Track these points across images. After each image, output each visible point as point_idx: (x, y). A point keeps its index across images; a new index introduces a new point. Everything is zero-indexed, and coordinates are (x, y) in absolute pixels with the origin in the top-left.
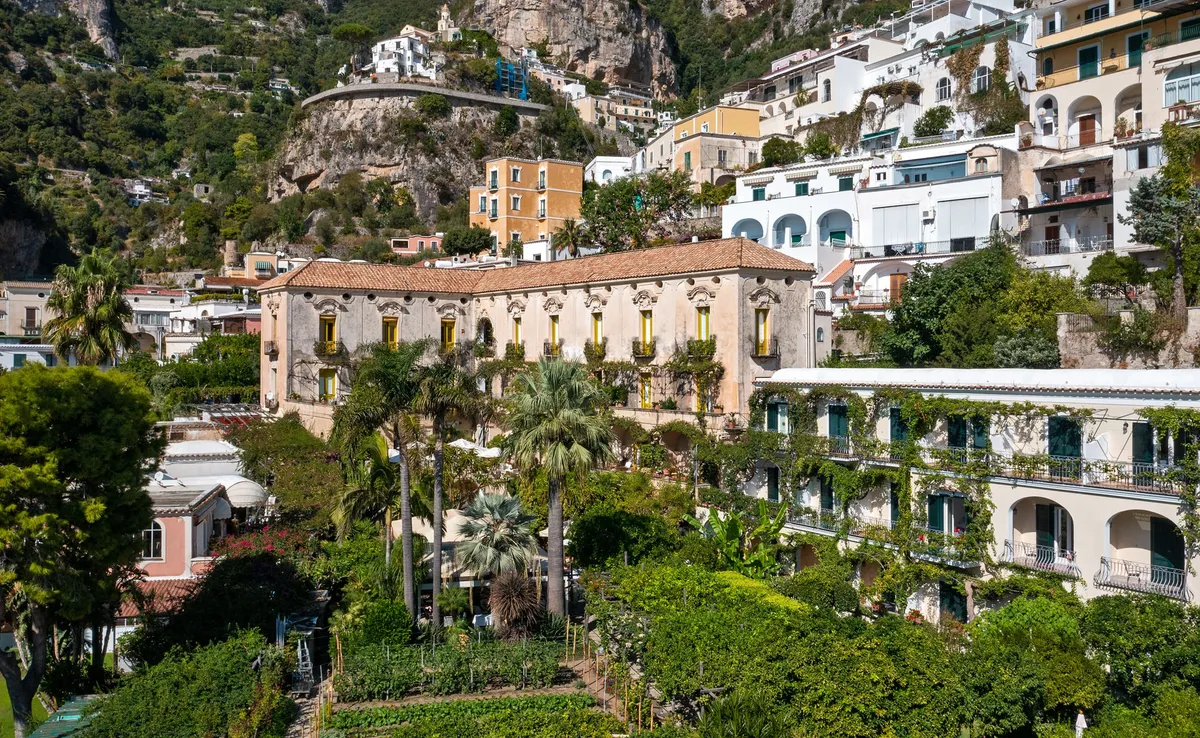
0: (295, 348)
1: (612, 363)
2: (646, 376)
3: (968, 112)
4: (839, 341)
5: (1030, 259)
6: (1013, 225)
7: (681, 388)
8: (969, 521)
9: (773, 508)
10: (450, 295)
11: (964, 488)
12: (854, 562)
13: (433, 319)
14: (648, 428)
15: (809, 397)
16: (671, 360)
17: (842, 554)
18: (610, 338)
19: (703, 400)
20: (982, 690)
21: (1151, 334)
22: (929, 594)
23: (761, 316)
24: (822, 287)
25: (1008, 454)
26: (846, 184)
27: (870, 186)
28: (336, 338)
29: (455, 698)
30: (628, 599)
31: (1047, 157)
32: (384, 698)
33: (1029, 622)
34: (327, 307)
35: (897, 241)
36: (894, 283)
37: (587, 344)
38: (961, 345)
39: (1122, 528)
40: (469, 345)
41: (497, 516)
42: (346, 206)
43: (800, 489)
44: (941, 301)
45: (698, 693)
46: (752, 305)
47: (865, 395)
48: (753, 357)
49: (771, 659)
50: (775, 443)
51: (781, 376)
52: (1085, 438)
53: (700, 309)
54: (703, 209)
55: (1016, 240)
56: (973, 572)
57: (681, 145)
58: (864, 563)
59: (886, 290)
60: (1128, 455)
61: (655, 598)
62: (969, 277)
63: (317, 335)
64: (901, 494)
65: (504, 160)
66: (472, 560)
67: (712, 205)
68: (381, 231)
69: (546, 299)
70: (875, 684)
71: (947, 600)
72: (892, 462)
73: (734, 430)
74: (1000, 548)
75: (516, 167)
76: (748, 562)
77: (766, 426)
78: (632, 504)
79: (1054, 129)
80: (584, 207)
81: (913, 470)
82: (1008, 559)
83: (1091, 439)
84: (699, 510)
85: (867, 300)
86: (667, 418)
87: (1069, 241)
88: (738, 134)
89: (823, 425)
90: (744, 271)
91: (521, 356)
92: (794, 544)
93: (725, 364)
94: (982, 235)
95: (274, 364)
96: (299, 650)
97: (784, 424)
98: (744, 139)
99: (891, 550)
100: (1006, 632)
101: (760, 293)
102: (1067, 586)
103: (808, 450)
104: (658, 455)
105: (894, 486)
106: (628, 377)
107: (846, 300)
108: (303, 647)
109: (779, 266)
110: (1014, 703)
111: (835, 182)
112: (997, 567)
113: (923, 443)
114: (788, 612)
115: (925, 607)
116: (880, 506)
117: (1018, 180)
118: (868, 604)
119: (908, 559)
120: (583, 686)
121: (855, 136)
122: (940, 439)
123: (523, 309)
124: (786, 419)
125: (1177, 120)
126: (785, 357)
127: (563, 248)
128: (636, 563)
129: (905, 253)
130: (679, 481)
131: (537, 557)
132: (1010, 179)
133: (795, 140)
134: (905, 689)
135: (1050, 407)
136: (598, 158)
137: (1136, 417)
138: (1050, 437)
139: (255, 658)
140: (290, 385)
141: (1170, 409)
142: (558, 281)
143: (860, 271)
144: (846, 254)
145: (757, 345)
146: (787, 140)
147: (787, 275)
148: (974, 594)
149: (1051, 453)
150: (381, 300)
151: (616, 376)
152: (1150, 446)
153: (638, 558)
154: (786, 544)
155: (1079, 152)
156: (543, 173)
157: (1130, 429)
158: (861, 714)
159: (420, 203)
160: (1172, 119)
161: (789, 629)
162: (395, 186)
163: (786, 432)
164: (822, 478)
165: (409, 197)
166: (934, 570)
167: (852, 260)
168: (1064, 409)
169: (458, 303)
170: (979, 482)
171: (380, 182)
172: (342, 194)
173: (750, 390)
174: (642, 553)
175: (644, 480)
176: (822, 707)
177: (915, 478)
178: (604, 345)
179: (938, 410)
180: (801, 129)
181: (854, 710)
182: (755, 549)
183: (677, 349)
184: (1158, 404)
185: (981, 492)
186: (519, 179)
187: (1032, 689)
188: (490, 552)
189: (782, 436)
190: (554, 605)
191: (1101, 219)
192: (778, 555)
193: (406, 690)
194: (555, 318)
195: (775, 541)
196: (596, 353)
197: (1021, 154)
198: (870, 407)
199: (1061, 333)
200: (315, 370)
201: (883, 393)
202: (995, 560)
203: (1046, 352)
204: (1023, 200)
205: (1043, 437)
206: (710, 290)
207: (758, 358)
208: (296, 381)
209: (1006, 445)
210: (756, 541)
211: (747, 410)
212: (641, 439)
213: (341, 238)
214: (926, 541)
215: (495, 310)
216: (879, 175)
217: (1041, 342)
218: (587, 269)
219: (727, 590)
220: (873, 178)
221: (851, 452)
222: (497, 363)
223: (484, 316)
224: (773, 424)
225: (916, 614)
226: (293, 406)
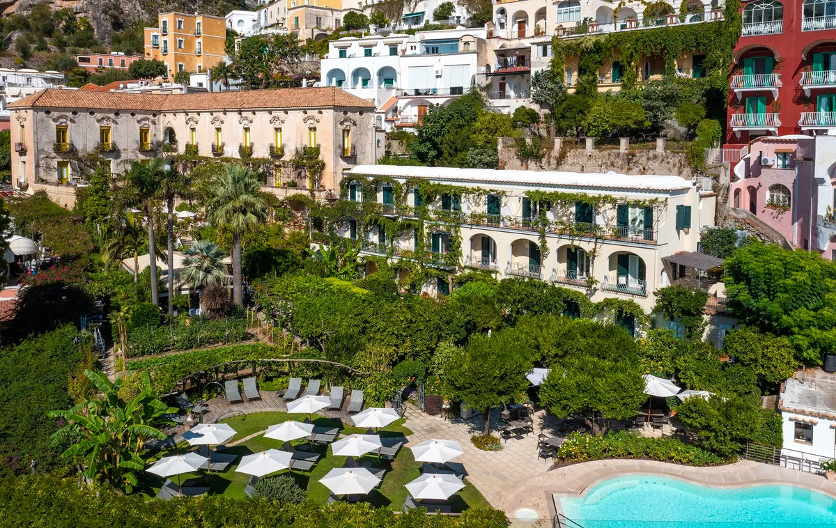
0: (40, 147)
1: (257, 159)
2: (279, 166)
3: (463, 5)
4: (389, 146)
5: (491, 101)
6: (483, 81)
7: (300, 174)
8: (451, 246)
9: (353, 242)
10: (146, 112)
11: (449, 230)
12: (396, 270)
13: (135, 128)
14: (281, 198)
15: (373, 182)
16: (294, 158)
17: (390, 265)
18: (255, 143)
19: (313, 182)
20: (448, 323)
21: (539, 150)
22: (432, 284)
23: (346, 133)
24: (379, 113)
25: (469, 213)
26: (393, 51)
27: (406, 54)
28: (68, 141)
29: (191, 351)
30: (280, 294)
31: (501, 43)
32: (150, 354)
33: (473, 293)
34: (61, 120)
35: (422, 87)
36: (420, 111)
37: (240, 147)
38: (452, 151)
39: (517, 247)
40: (159, 144)
41: (205, 254)
42: (38, 29)
43: (368, 232)
44: (443, 127)
45: (322, 335)
46: (341, 128)
47: (402, 181)
48: (341, 157)
49: (356, 315)
50: (354, 207)
51: (357, 170)
52: (503, 205)
53: (310, 129)
54: (307, 55)
55: (483, 89)
56: (452, 272)
57: (292, 11)
58: (401, 270)
59: (415, 116)
60: (520, 213)
61: (294, 293)
62: (457, 113)
63: (55, 139)
64: (419, 234)
65: (172, 14)
66: (191, 278)
67: (313, 53)
68: (67, 49)
69: (213, 117)
70: (402, 321)
71: (441, 286)
72: (415, 217)
73: (331, 199)
74: (465, 259)
75: (180, 19)
76: (341, 272)
77: (349, 197)
78: (275, 243)
79: (505, 26)
80: (227, 47)
81: (425, 221)
82: (467, 264)
83: (505, 205)
84: (312, 245)
85: (405, 121)
86: (292, 192)
87: (510, 92)
88: (328, 7)
89: (380, 197)
90: (336, 108)
91: (196, 152)
92: (365, 261)
93: (326, 161)
94: (466, 86)
95: (23, 158)
96: (95, 332)
97: (359, 196)
98: (332, 10)
99: (414, 262)
100: (463, 298)
101: (345, 120)
102: (493, 276)
103: (372, 211)
104: (286, 214)
105: (416, 230)
106: (267, 167)
107: (393, 121)
108: (97, 331)
109: (356, 105)
110: (461, 327)
111: (387, 49)
112: (463, 269)
113: (430, 207)
114: (363, 295)
115: (431, 290)
116: (409, 240)
117: (486, 55)
118: (403, 290)
119: (422, 267)
120: (258, 340)
121: (399, 14)
122: (438, 205)
123: (197, 123)
124: (360, 193)
125: (558, 35)
126: (359, 157)
127: (218, 80)
128: (281, 276)
129: (426, 94)
130: (300, 229)
131: (229, 276)
132: (482, 55)
133: (364, 14)
134: (415, 323)
135: (488, 189)
136: (234, 12)
137: (524, 195)
138: (488, 204)
139: (74, 339)
140: (37, 173)
141: (537, 191)
142: (221, 106)
143: (401, 103)
144: (394, 93)
145: (344, 150)
146: (359, 13)
147: (360, 109)
148: (453, 282)
149: (489, 212)
150: (99, 116)
151: (259, 166)
152: (529, 209)
153: (282, 273)
154: (361, 262)
155: (517, 41)
156: (199, 23)
157: (521, 200)
158: (396, 335)
159: (98, 29)
160: (556, 35)
161: (364, 301)
162: (78, 16)
163: (360, 201)
164: (379, 226)
165: (88, 24)
166: (434, 272)
167: (397, 97)
168: (493, 191)
169: (151, 117)
170: (456, 227)
171: (65, 12)
172: (34, 20)
173: (339, 178)
174: (284, 270)
175: (280, 228)
176: (379, 334)
177: (426, 225)
178: (251, 148)
179: (437, 190)
180: (367, 7)
181: (393, 333)
182: (344, 265)
183: (297, 152)
184: (533, 189)
185: (456, 232)
186: (182, 27)
187: (470, 321)
188: (201, 274)
189: (358, 203)
190: (238, 300)
191: (525, 81)
192: (356, 268)
193: (162, 349)
194: (218, 130)
195: (355, 261)
196: (246, 152)
197: (487, 40)
198: (404, 188)
199: (499, 148)
200: (54, 163)
201: (411, 181)
202: (463, 265)
203: (492, 157)
204: (488, 67)
205: (485, 204)
206: (316, 118)
207: (344, 158)
208: (41, 170)
209: (469, 208)
210: (345, 261)
211: (338, 188)
212: (276, 204)
213: (36, 53)
214: (431, 257)
215: (178, 122)
216: (412, 47)
217: (490, 151)
218: (239, 99)
219: (331, 287)
220: (409, 49)
221: (395, 211)
222: (179, 157)
223: (169, 125)
224: (353, 197)
225: (426, 294)
226: (40, 187)
